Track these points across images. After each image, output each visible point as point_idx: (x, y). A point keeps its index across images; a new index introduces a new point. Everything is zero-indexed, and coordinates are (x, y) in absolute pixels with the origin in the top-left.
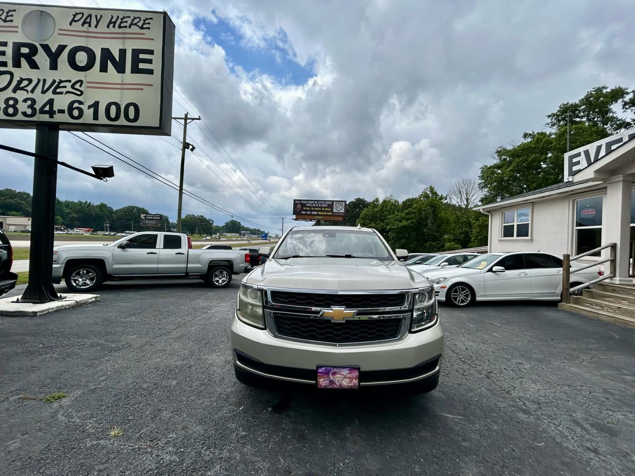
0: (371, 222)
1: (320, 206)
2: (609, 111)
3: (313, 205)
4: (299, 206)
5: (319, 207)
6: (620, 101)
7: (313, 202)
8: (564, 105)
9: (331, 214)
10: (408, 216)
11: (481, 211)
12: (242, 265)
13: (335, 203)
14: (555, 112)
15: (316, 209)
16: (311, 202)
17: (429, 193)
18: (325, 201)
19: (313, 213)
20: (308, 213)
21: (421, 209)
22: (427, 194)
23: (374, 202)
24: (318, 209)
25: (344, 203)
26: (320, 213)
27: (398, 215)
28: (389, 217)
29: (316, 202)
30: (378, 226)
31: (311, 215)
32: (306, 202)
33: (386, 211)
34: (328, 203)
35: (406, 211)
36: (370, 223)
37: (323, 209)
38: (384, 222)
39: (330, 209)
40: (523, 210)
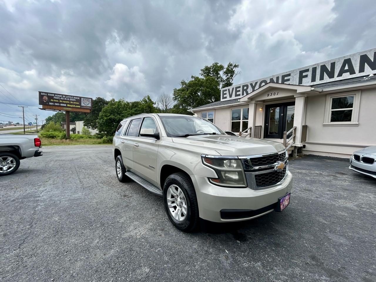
0: (111, 114)
1: (68, 99)
2: (219, 74)
3: (61, 98)
4: (45, 98)
5: (68, 101)
6: (222, 71)
7: (61, 96)
8: (206, 66)
9: (79, 107)
10: (136, 112)
11: (192, 111)
12: (31, 149)
13: (82, 99)
14: (203, 69)
15: (65, 102)
16: (59, 96)
17: (147, 99)
18: (73, 96)
19: (61, 105)
20: (56, 104)
21: (143, 108)
22: (146, 100)
23: (111, 101)
24: (67, 102)
25: (90, 100)
26: (68, 105)
27: (129, 111)
28: (123, 112)
29: (64, 96)
30: (116, 117)
31: (60, 106)
32: (53, 95)
33: (121, 108)
34: (77, 98)
35: (134, 109)
36: (110, 116)
37: (71, 102)
38: (120, 115)
39: (78, 103)
40: (211, 112)
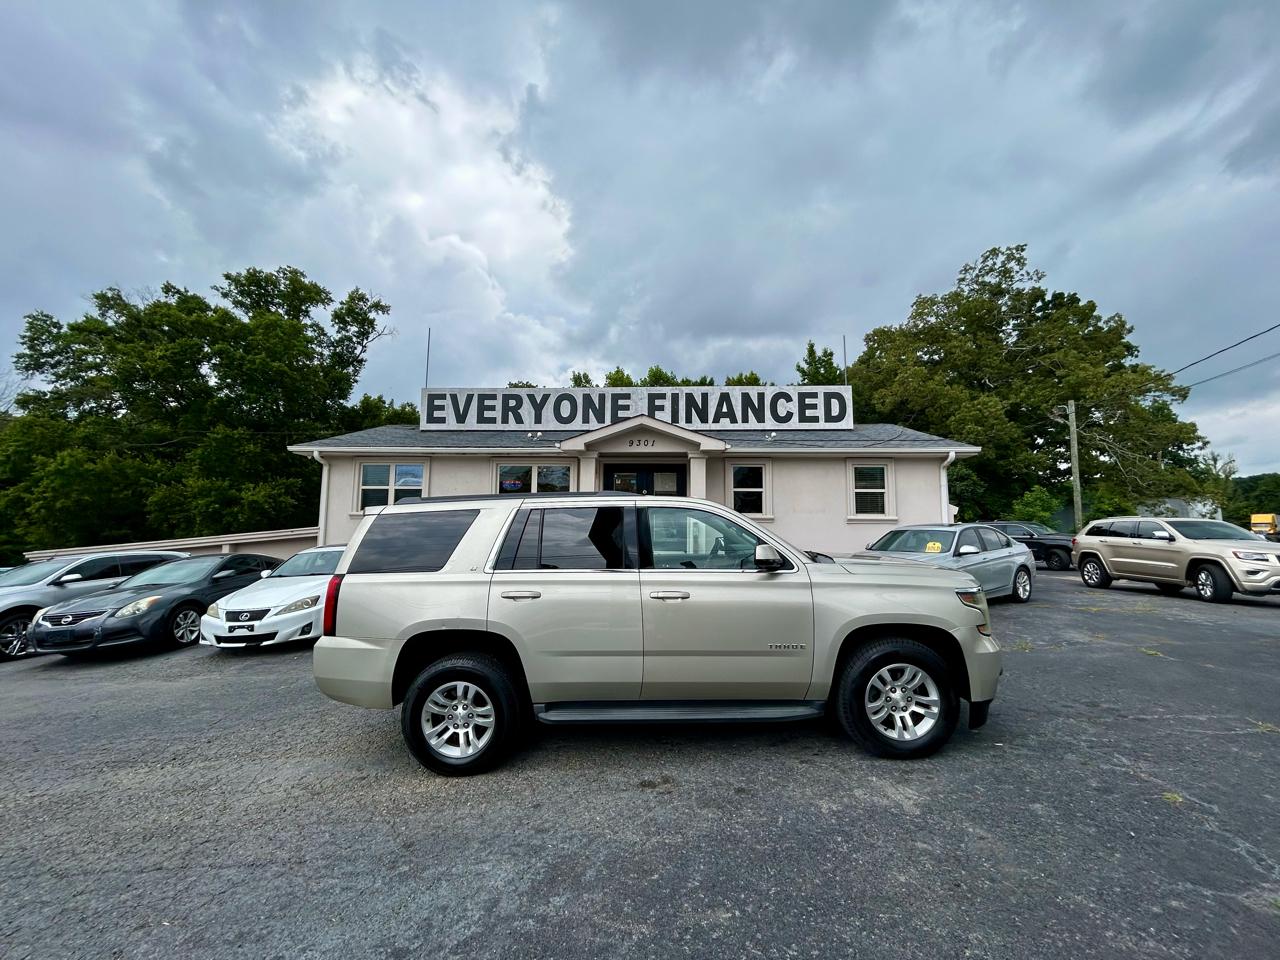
40: (406, 467)
